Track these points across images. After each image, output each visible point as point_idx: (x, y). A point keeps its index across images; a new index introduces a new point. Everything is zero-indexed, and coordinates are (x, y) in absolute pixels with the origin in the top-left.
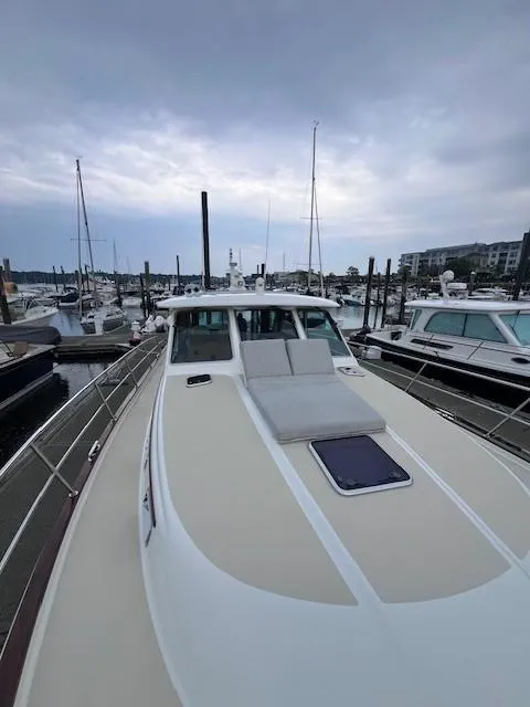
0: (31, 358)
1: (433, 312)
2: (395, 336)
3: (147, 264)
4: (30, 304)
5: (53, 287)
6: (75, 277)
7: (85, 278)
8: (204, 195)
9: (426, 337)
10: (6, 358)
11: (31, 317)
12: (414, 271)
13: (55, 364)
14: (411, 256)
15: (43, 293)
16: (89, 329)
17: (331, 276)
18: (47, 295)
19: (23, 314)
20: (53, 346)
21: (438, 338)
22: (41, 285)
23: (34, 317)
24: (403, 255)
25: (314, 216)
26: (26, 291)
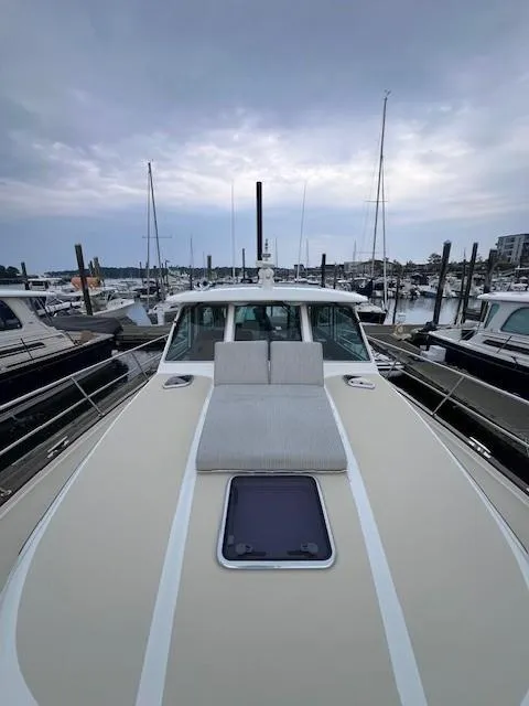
0: (91, 346)
1: (514, 308)
2: (467, 335)
3: (209, 258)
4: (112, 297)
5: (139, 281)
6: (155, 272)
7: (165, 272)
8: (259, 185)
9: (502, 337)
10: (72, 344)
11: (112, 307)
12: (515, 256)
13: (114, 352)
14: (512, 239)
15: (129, 286)
16: (154, 319)
17: (410, 265)
18: (133, 288)
19: (104, 305)
20: (112, 335)
21: (517, 340)
22: (128, 280)
23: (114, 308)
24: (501, 239)
25: (380, 200)
26: (110, 285)
